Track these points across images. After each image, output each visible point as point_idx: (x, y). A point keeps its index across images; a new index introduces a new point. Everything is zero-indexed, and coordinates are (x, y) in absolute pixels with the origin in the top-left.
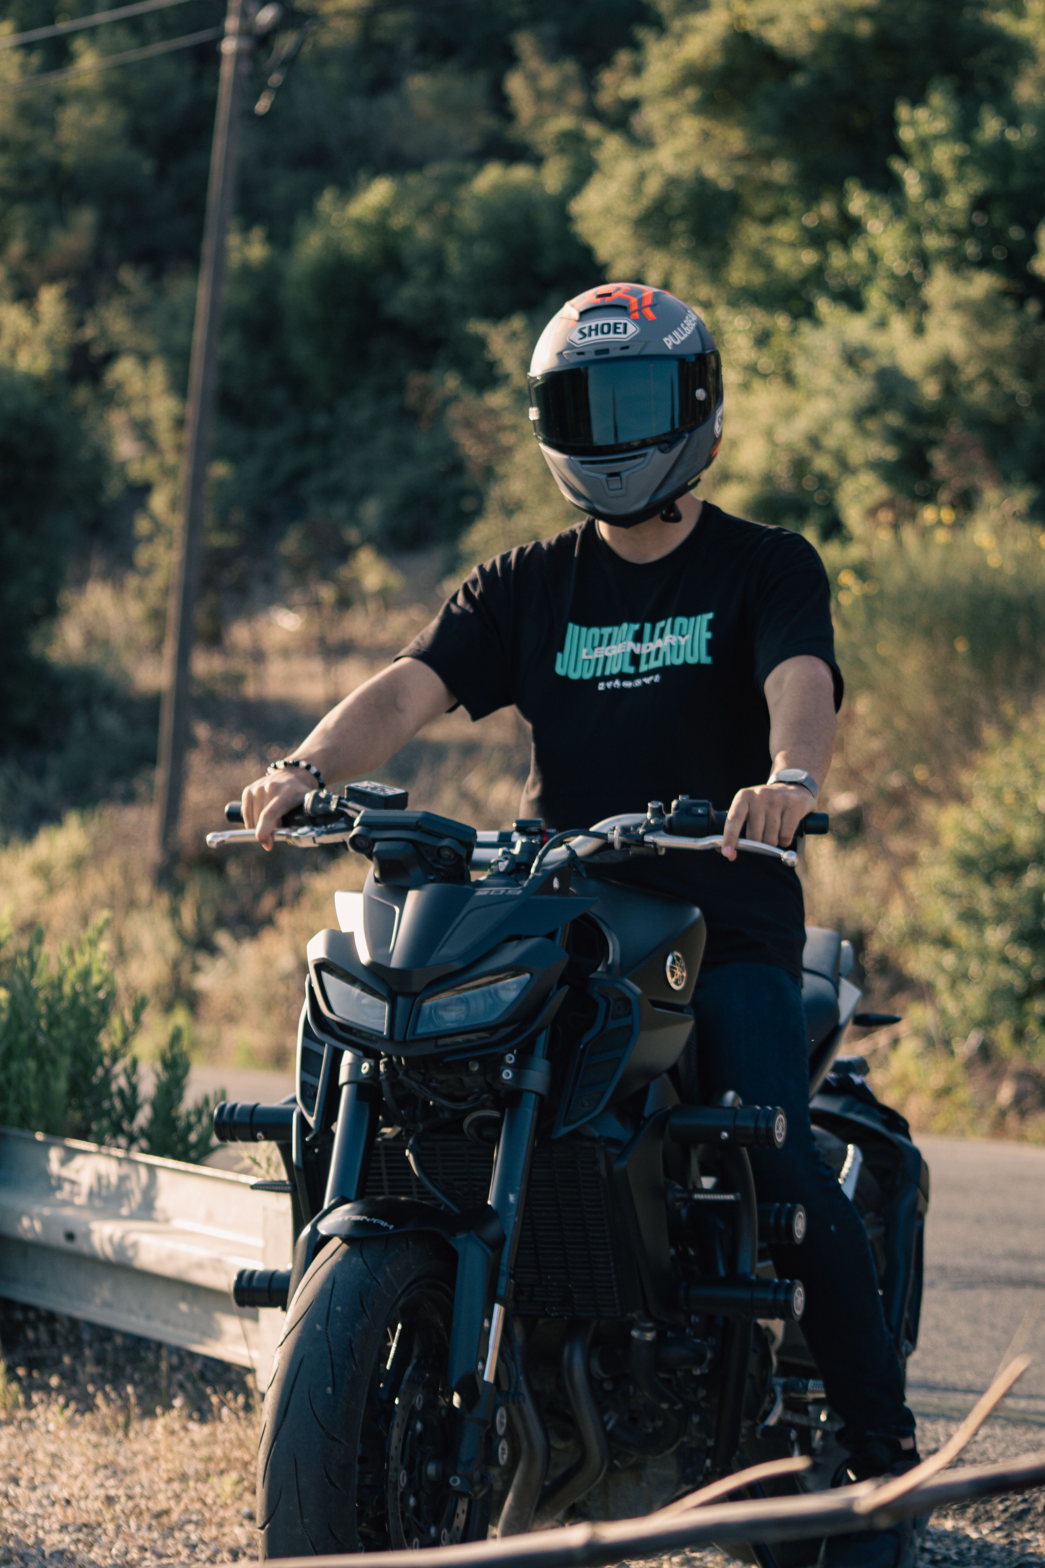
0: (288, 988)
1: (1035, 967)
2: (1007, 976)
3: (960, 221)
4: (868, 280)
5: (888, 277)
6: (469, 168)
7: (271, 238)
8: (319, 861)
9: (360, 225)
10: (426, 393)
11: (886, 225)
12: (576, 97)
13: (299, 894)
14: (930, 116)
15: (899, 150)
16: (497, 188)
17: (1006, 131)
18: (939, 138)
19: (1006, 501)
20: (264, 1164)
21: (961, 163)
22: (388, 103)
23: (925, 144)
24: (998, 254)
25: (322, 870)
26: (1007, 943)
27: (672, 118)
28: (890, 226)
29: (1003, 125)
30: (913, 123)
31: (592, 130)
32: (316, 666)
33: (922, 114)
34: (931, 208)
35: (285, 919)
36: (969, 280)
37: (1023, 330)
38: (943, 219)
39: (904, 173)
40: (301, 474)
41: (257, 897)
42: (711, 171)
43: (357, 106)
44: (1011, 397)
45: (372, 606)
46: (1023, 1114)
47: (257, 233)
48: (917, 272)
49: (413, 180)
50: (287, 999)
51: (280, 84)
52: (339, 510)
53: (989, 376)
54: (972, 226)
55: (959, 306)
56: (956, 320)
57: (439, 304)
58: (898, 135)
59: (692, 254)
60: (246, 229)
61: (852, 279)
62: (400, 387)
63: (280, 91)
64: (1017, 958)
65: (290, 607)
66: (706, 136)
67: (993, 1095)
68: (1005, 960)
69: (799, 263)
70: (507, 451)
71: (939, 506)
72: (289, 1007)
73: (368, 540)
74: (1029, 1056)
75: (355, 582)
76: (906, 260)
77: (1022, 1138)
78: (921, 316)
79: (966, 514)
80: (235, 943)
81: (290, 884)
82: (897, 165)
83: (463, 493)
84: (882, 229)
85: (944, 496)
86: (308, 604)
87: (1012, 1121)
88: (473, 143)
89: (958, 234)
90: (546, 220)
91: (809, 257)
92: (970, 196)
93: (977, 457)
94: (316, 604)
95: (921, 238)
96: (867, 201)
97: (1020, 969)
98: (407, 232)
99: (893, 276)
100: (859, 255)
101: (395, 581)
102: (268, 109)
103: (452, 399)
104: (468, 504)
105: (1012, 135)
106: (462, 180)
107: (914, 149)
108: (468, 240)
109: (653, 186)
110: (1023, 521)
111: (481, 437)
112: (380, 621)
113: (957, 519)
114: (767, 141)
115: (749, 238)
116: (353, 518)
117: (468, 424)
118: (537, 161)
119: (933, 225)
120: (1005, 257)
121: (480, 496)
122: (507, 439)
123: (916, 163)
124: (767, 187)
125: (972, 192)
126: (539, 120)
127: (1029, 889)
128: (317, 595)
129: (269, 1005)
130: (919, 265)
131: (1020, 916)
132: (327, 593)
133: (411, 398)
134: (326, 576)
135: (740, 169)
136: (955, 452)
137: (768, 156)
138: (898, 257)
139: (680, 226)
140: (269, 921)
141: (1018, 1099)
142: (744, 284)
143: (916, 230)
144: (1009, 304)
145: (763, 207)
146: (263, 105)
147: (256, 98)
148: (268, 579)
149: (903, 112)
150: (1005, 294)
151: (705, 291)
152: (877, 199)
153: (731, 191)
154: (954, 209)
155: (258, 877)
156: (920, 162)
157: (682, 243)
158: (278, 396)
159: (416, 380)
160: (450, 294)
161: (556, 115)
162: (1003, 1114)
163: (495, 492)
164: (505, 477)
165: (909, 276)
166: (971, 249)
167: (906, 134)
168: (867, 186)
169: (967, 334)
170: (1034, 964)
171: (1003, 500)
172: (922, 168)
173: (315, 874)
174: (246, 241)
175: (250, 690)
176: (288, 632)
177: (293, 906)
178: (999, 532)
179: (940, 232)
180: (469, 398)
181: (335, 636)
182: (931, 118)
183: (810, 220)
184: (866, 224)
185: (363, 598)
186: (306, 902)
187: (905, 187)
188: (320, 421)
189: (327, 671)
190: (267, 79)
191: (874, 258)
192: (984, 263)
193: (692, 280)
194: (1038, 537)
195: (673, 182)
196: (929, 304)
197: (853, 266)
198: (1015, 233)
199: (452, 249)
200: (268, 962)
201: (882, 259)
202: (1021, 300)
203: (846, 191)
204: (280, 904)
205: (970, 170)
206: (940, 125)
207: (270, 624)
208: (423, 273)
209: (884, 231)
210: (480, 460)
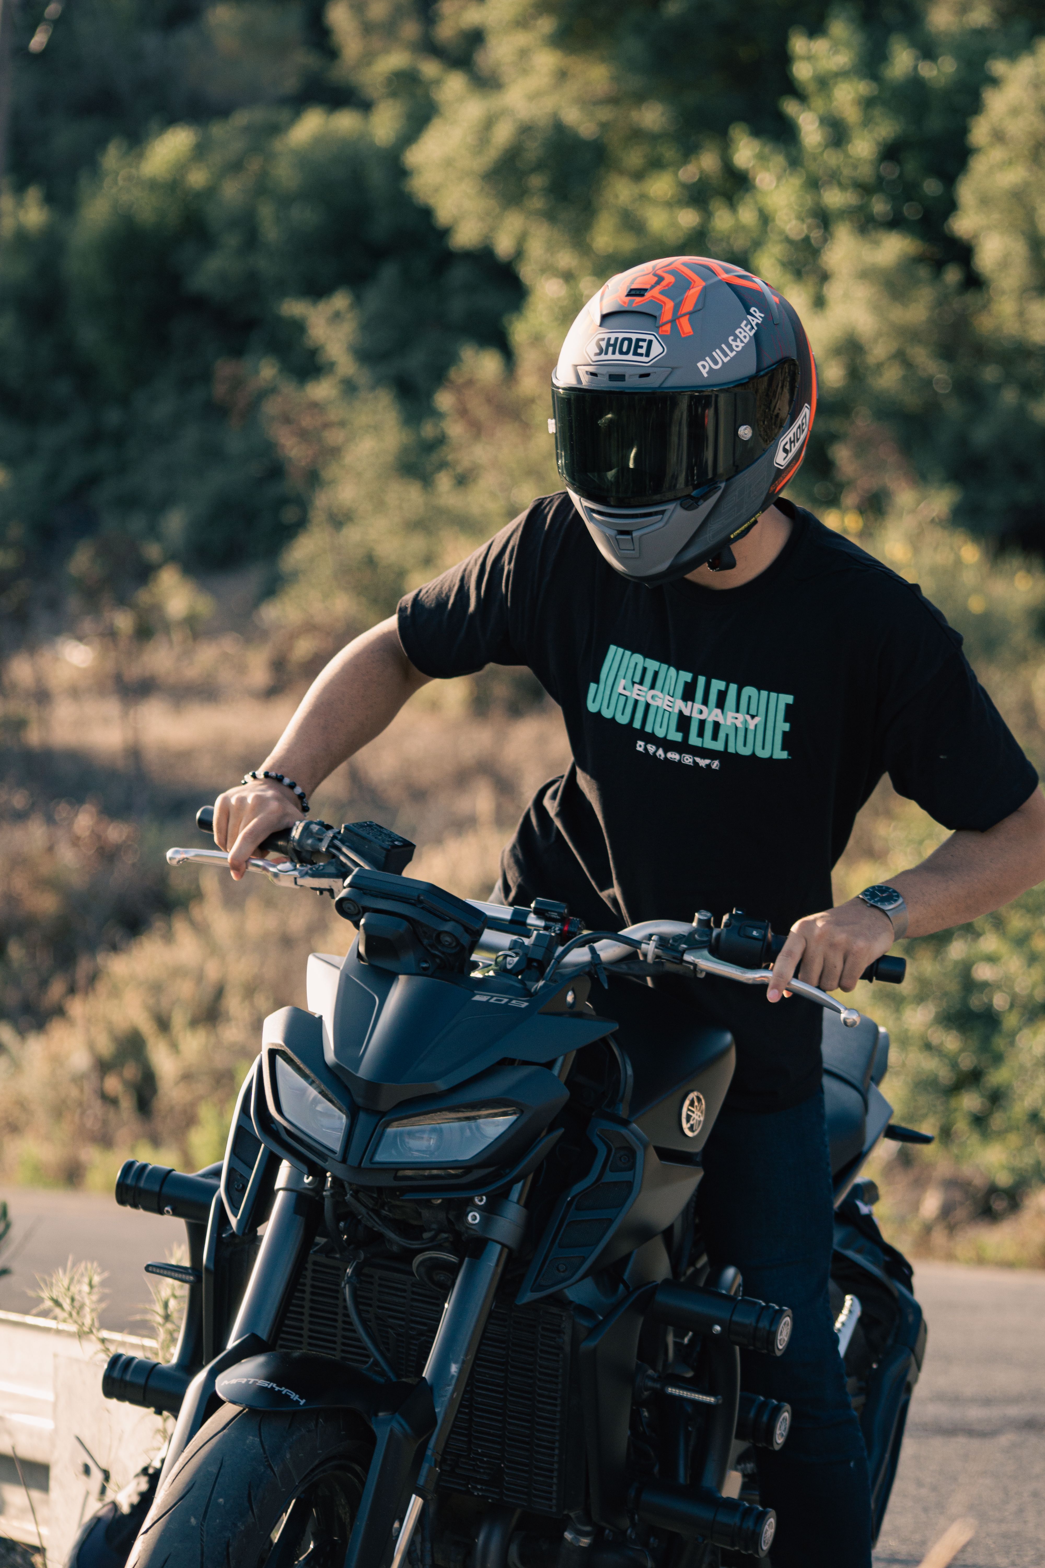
0: (82, 1091)
1: (963, 1054)
2: (930, 1064)
3: (866, 172)
4: (758, 244)
5: (781, 242)
6: (284, 115)
7: (50, 199)
8: (117, 938)
9: (153, 185)
10: (237, 383)
11: (779, 178)
12: (410, 29)
13: (93, 978)
14: (831, 48)
15: (793, 89)
16: (318, 140)
17: (919, 67)
18: (842, 74)
19: (922, 505)
20: (66, 1303)
21: (868, 104)
22: (186, 37)
23: (824, 82)
24: (911, 211)
25: (121, 950)
26: (929, 1028)
27: (524, 54)
28: (784, 181)
29: (917, 59)
30: (809, 58)
31: (430, 69)
32: (111, 707)
33: (820, 46)
34: (832, 158)
35: (77, 1008)
36: (877, 243)
37: (941, 302)
38: (846, 172)
39: (798, 117)
40: (92, 480)
41: (44, 983)
42: (572, 116)
43: (151, 42)
44: (928, 383)
45: (177, 636)
46: (952, 1229)
47: (33, 195)
48: (816, 235)
49: (218, 130)
50: (80, 1104)
51: (57, 16)
52: (137, 523)
53: (901, 357)
54: (880, 179)
55: (866, 274)
56: (863, 292)
57: (252, 277)
58: (791, 71)
59: (550, 216)
60: (20, 188)
61: (740, 243)
62: (206, 377)
63: (60, 23)
64: (942, 1044)
65: (80, 639)
66: (562, 75)
67: (916, 1206)
68: (928, 1047)
69: (674, 224)
70: (335, 452)
71: (844, 511)
72: (83, 1113)
73: (171, 557)
74: (958, 1159)
75: (157, 608)
76: (803, 220)
77: (950, 1257)
78: (821, 287)
79: (876, 520)
80: (19, 1038)
81: (83, 967)
82: (791, 107)
83: (283, 501)
84: (774, 184)
85: (850, 499)
86: (102, 635)
87: (939, 1237)
88: (290, 84)
89: (865, 189)
90: (377, 177)
91: (688, 218)
92: (878, 144)
93: (889, 454)
94: (111, 635)
95: (819, 195)
96: (757, 150)
97: (945, 1056)
98: (210, 192)
99: (788, 240)
100: (747, 215)
101: (204, 605)
102: (45, 45)
103: (270, 391)
104: (289, 515)
105: (928, 71)
106: (276, 129)
107: (811, 88)
108: (285, 201)
109: (503, 134)
110: (944, 527)
111: (304, 435)
112: (187, 654)
113: (866, 526)
114: (635, 82)
115: (617, 196)
116: (153, 531)
117: (287, 420)
118: (365, 106)
119: (834, 178)
120: (920, 216)
121: (303, 505)
122: (334, 437)
123: (813, 105)
124: (637, 135)
125: (881, 139)
126: (368, 58)
127: (956, 963)
128: (112, 624)
129: (58, 1111)
130: (818, 227)
131: (946, 994)
132: (123, 621)
133: (220, 390)
134: (123, 601)
135: (605, 114)
136: (862, 447)
137: (640, 98)
138: (793, 216)
139: (537, 181)
140: (59, 1011)
141: (946, 1211)
142: (611, 250)
143: (814, 184)
144: (923, 272)
145: (634, 158)
146: (38, 41)
147: (32, 34)
148: (53, 605)
149: (799, 44)
150: (918, 260)
151: (566, 259)
152: (767, 150)
153: (595, 141)
154: (859, 160)
155: (44, 959)
156: (818, 103)
157: (537, 203)
158: (63, 388)
159: (224, 369)
160: (263, 264)
161: (386, 51)
162: (928, 1229)
163: (322, 501)
164: (333, 482)
165: (806, 240)
166: (879, 206)
167: (802, 71)
168: (757, 132)
169: (876, 309)
170: (962, 1050)
171: (918, 504)
172: (821, 112)
173: (112, 954)
174: (20, 203)
175: (34, 737)
176: (78, 668)
177: (86, 994)
178: (915, 542)
179: (842, 187)
180: (288, 389)
181: (134, 671)
182: (831, 53)
183: (689, 173)
184: (754, 179)
185: (167, 627)
186: (102, 988)
187: (800, 133)
188: (113, 417)
189: (125, 715)
190: (43, 11)
191: (765, 218)
192: (895, 223)
193: (551, 248)
194: (960, 548)
195: (526, 130)
196: (828, 273)
197: (739, 228)
198: (931, 187)
199: (266, 212)
200: (56, 1060)
201: (773, 220)
202: (938, 266)
203: (731, 140)
204: (72, 990)
205: (877, 112)
206: (842, 59)
207: (56, 659)
208: (232, 240)
209: (777, 186)
210: (303, 464)
